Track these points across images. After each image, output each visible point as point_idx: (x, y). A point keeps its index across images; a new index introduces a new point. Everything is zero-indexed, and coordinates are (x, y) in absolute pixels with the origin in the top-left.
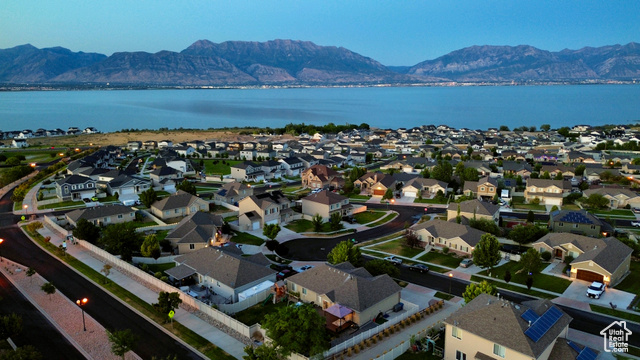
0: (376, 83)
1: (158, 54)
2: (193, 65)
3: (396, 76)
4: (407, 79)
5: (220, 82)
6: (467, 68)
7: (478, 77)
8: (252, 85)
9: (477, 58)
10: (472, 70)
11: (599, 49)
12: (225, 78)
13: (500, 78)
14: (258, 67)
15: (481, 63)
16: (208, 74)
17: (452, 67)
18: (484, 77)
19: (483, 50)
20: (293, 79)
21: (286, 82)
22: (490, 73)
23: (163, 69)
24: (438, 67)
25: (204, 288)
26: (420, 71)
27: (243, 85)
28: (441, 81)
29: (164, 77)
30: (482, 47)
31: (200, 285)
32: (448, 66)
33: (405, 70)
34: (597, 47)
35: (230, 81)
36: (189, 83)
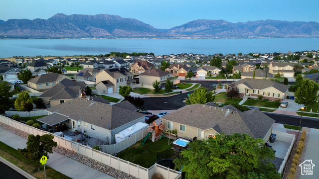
0: (152, 37)
1: (34, 20)
2: (55, 27)
3: (162, 34)
4: (167, 35)
5: (70, 35)
6: (195, 30)
7: (201, 34)
8: (88, 37)
9: (200, 26)
10: (198, 31)
11: (254, 22)
12: (73, 34)
13: (211, 35)
14: (91, 28)
15: (202, 28)
16: (63, 32)
17: (189, 30)
18: (203, 35)
19: (203, 22)
20: (110, 34)
21: (106, 36)
22: (206, 33)
23: (38, 29)
24: (182, 30)
25: (77, 133)
26: (173, 31)
27: (83, 37)
28: (183, 37)
29: (39, 32)
30: (202, 20)
31: (73, 130)
32: (187, 29)
33: (166, 31)
34: (253, 21)
35: (76, 35)
36: (53, 36)
